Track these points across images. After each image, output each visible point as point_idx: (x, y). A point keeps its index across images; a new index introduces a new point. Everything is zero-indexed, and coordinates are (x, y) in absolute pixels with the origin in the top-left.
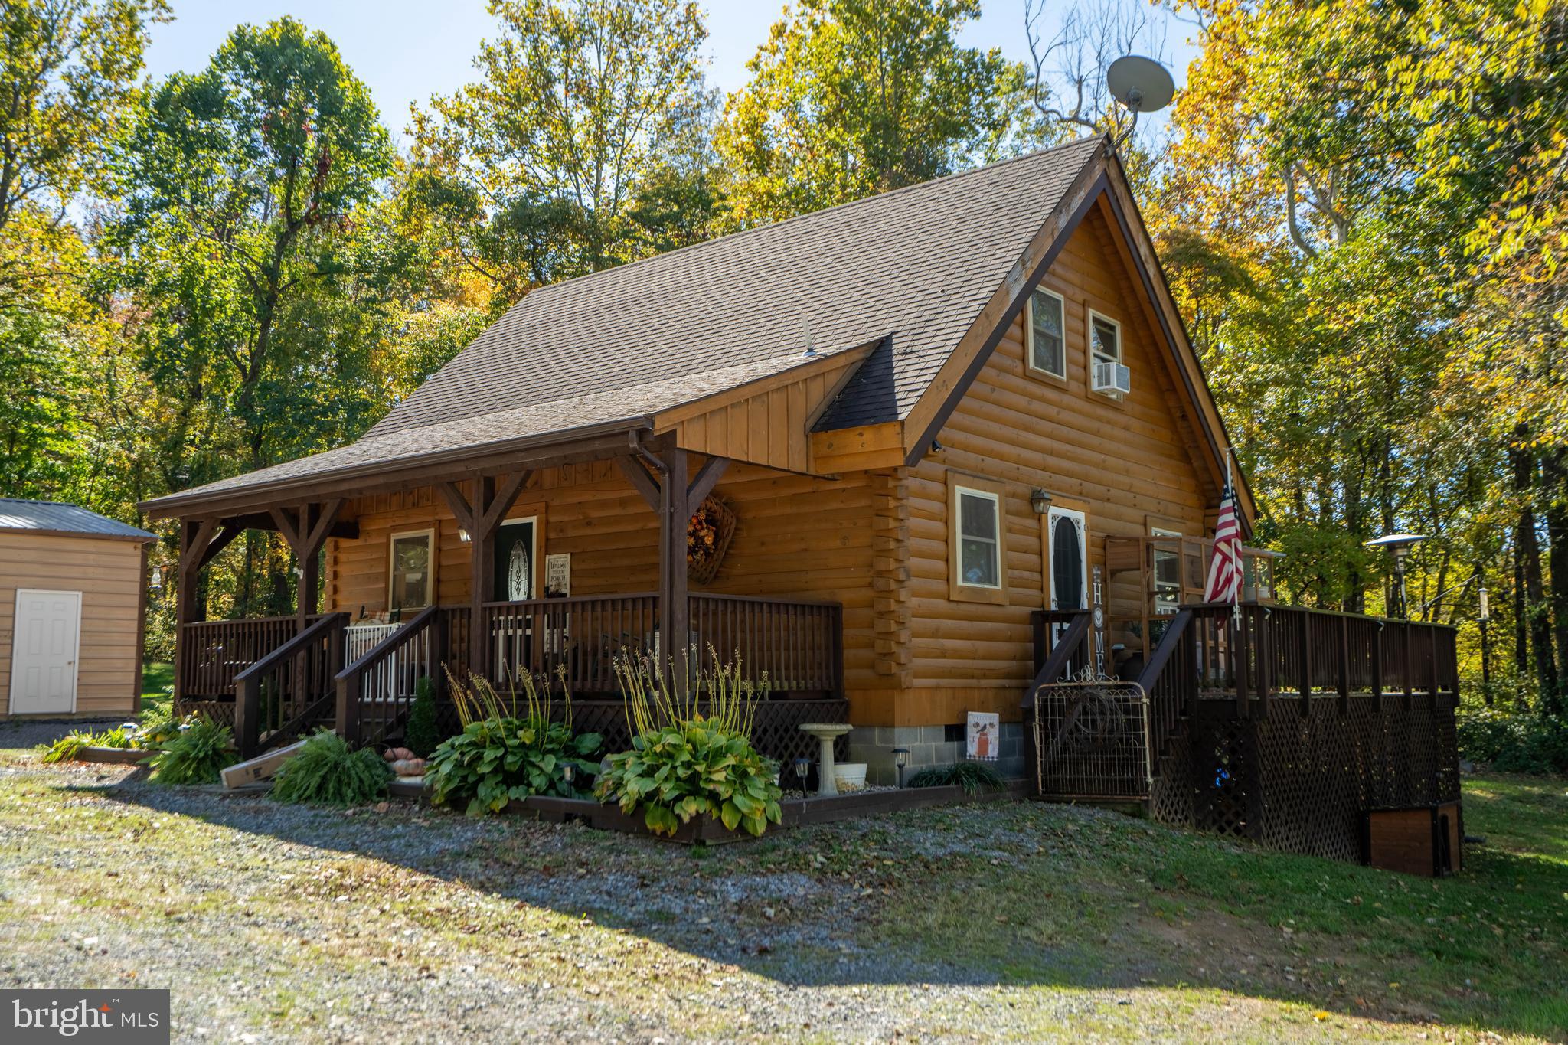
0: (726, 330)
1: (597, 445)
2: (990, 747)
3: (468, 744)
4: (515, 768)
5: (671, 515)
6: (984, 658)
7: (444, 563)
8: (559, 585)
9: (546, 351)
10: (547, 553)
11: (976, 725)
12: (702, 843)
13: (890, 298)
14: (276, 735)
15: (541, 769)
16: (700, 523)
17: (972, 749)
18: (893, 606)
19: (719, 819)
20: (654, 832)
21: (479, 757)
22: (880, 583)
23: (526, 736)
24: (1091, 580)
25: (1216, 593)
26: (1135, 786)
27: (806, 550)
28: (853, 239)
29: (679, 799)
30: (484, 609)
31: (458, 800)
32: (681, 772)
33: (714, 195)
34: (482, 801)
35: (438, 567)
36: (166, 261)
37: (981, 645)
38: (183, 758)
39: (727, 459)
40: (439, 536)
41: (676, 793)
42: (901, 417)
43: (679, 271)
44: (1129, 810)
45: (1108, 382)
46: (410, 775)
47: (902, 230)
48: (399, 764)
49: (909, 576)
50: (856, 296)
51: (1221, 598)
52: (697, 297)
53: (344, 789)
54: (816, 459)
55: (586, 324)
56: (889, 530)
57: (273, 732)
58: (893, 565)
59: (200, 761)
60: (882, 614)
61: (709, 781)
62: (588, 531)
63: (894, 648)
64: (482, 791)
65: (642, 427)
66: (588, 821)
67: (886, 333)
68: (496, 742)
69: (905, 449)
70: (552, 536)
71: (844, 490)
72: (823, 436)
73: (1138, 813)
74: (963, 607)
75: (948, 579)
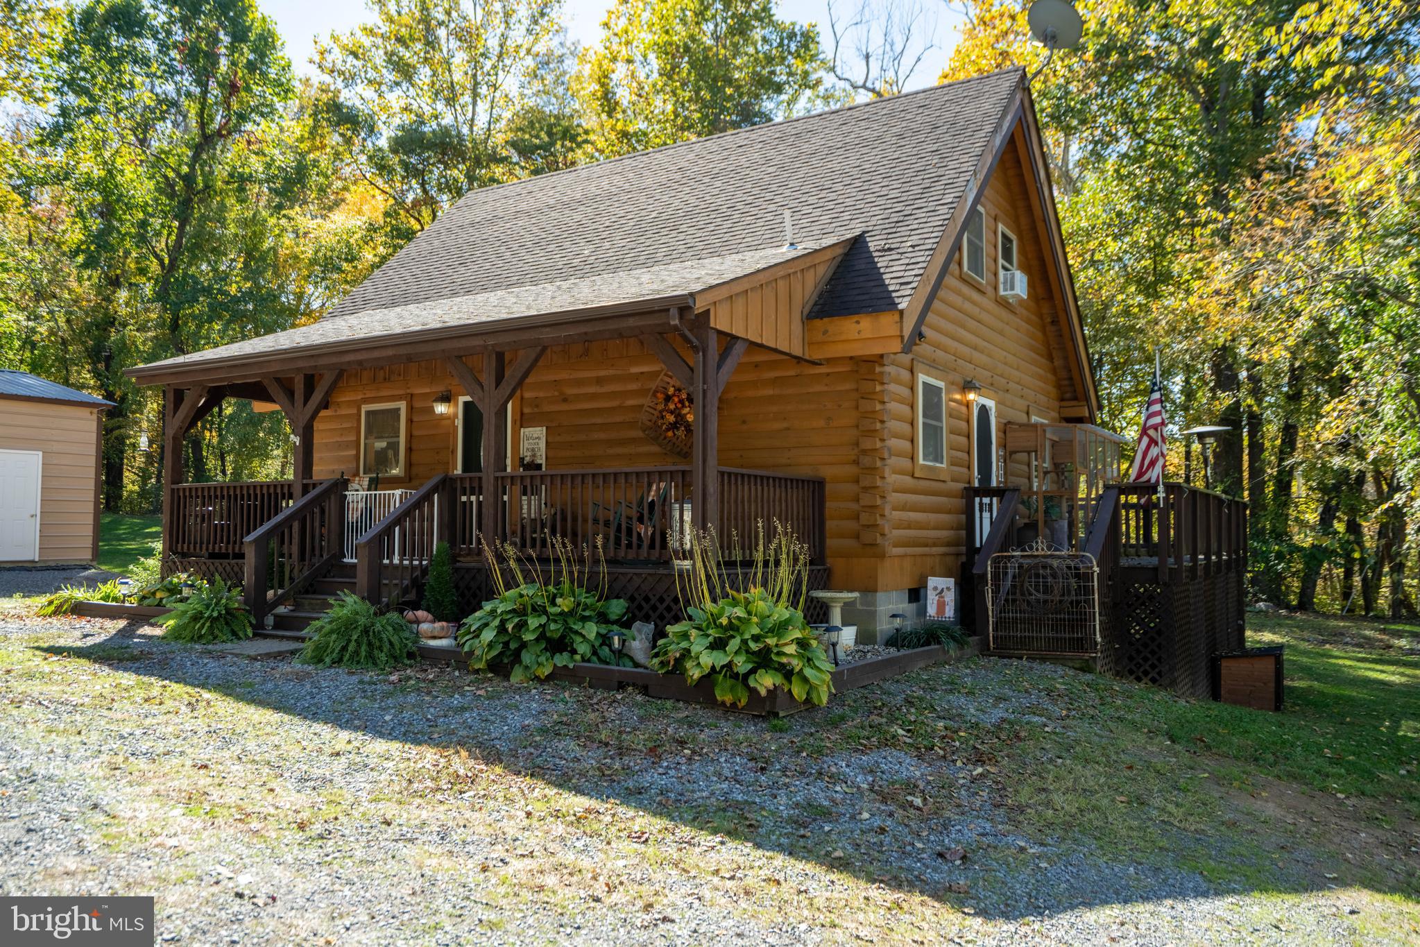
0: (683, 228)
1: (631, 322)
2: (947, 608)
3: (510, 612)
4: (557, 636)
5: (704, 392)
6: (935, 528)
7: (415, 433)
8: (534, 456)
9: (498, 243)
10: (522, 426)
11: (935, 588)
12: (776, 715)
13: (849, 202)
14: (282, 595)
15: (583, 636)
16: (681, 401)
17: (932, 610)
18: (879, 483)
19: (790, 691)
20: (723, 703)
21: (521, 626)
22: (866, 461)
23: (564, 604)
24: (998, 461)
25: (1141, 474)
26: (1083, 644)
27: (787, 429)
28: (791, 152)
29: (753, 671)
30: (496, 478)
31: (501, 666)
32: (753, 646)
33: (580, 130)
34: (527, 667)
35: (410, 437)
36: (88, 166)
37: (932, 517)
38: (196, 618)
39: (747, 340)
40: (411, 409)
41: (750, 666)
42: (900, 307)
43: (618, 177)
44: (1077, 666)
45: (1012, 288)
46: (434, 638)
47: (840, 145)
48: (424, 627)
49: (890, 455)
50: (812, 200)
51: (1145, 478)
52: (643, 199)
53: (376, 652)
54: (809, 344)
55: (534, 221)
56: (874, 412)
57: (280, 592)
58: (879, 444)
59: (214, 620)
60: (865, 489)
61: (779, 654)
62: (565, 407)
63: (879, 521)
64: (527, 657)
65: (683, 305)
66: (645, 690)
67: (857, 232)
68: (538, 610)
69: (902, 337)
70: (526, 410)
71: (828, 374)
72: (818, 323)
73: (1086, 668)
74: (922, 483)
75: (913, 458)
